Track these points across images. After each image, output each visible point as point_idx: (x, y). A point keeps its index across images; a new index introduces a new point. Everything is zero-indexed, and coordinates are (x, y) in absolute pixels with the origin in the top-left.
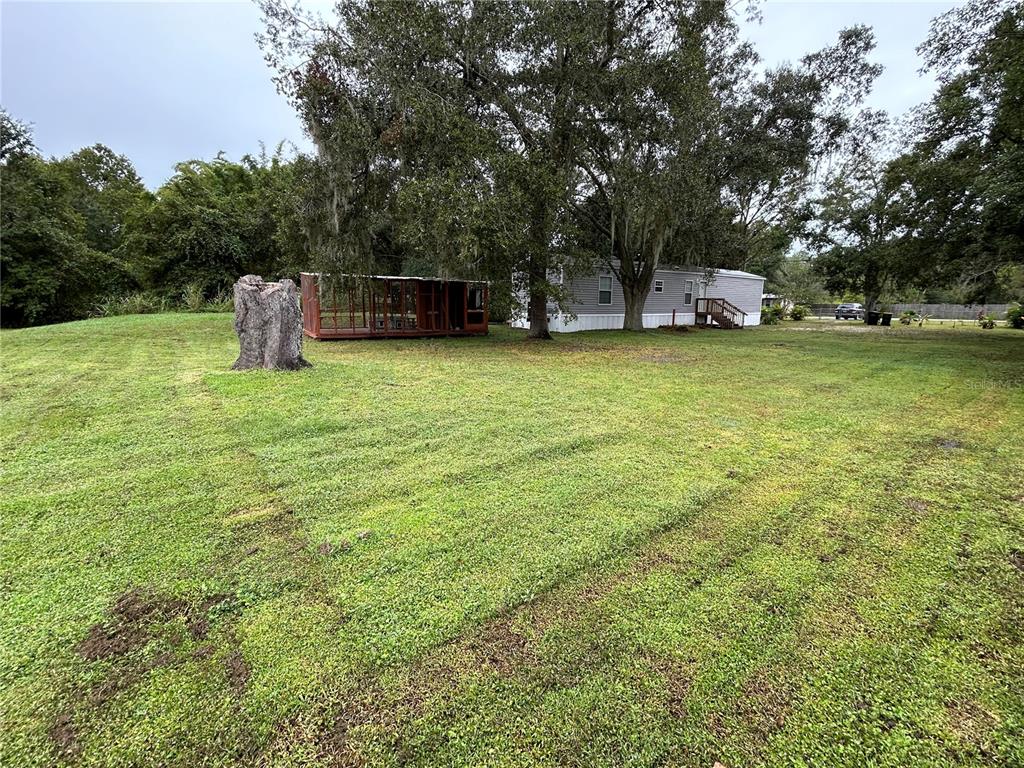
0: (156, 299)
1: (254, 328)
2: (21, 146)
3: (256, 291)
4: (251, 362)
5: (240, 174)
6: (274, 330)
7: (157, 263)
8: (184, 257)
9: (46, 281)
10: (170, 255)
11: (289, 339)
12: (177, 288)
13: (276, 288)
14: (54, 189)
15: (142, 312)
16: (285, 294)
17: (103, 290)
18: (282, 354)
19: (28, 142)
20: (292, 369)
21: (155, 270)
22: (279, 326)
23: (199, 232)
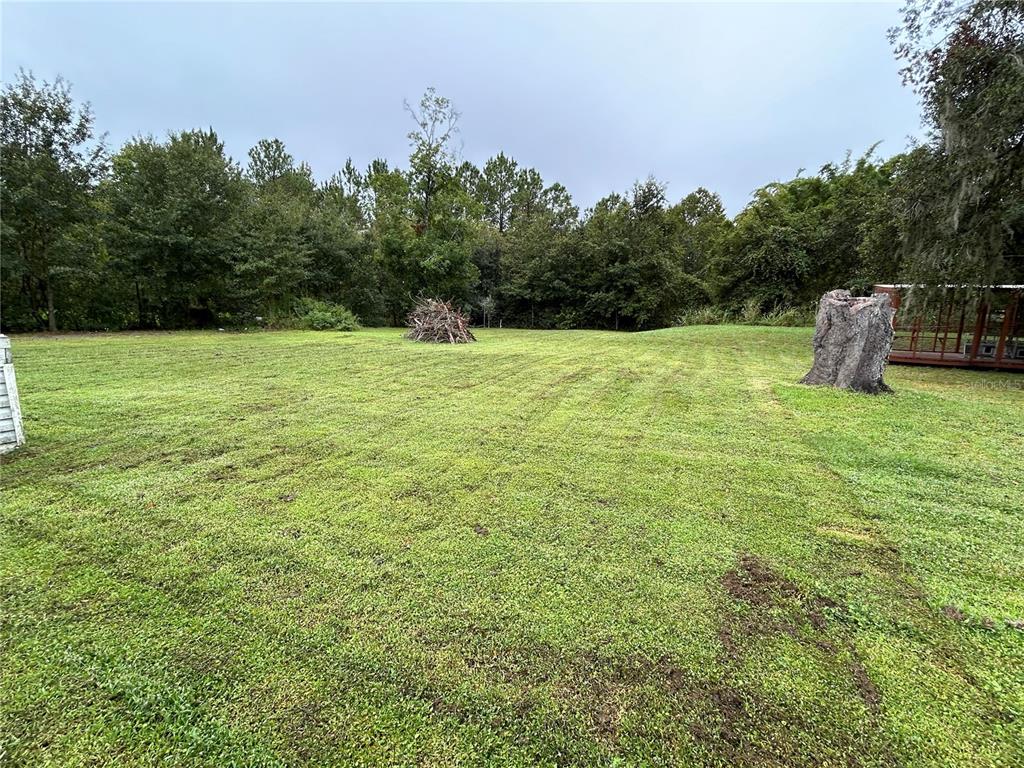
0: (720, 312)
1: (836, 344)
2: (658, 201)
3: (846, 306)
4: (822, 378)
5: (816, 187)
6: (857, 348)
7: (728, 281)
8: (751, 274)
9: (653, 299)
10: (738, 274)
11: (872, 358)
12: (739, 303)
13: (869, 303)
14: (669, 230)
15: (708, 323)
16: (877, 310)
17: (684, 304)
18: (860, 375)
19: (662, 198)
20: (869, 392)
21: (724, 287)
22: (863, 344)
23: (770, 251)
